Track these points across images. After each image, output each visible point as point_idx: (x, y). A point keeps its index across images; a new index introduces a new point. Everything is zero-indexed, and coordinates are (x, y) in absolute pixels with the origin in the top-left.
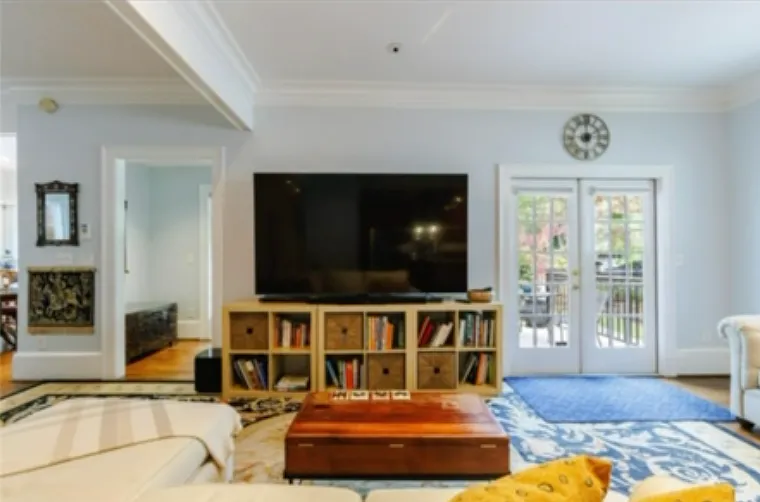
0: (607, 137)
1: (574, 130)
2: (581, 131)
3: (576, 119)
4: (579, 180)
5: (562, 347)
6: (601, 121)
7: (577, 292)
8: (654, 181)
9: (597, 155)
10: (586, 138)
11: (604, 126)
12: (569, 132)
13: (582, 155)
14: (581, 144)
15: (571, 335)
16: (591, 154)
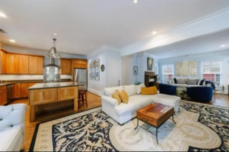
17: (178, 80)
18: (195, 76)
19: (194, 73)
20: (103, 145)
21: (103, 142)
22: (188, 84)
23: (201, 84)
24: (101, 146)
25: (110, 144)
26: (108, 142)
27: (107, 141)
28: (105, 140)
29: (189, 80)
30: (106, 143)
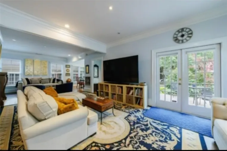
0: (192, 34)
1: (177, 35)
2: (180, 34)
3: (178, 31)
4: (181, 50)
5: (175, 102)
6: (189, 29)
7: (180, 86)
8: (220, 44)
9: (187, 40)
10: (183, 36)
11: (191, 30)
12: (175, 36)
13: (181, 42)
14: (180, 38)
15: (178, 99)
16: (185, 41)
17: (31, 80)
18: (46, 75)
19: (46, 73)
20: (128, 145)
21: (125, 146)
22: (42, 84)
23: (54, 82)
24: (131, 146)
25: (125, 139)
26: (124, 141)
27: (122, 142)
28: (122, 145)
29: (42, 79)
30: (125, 143)
